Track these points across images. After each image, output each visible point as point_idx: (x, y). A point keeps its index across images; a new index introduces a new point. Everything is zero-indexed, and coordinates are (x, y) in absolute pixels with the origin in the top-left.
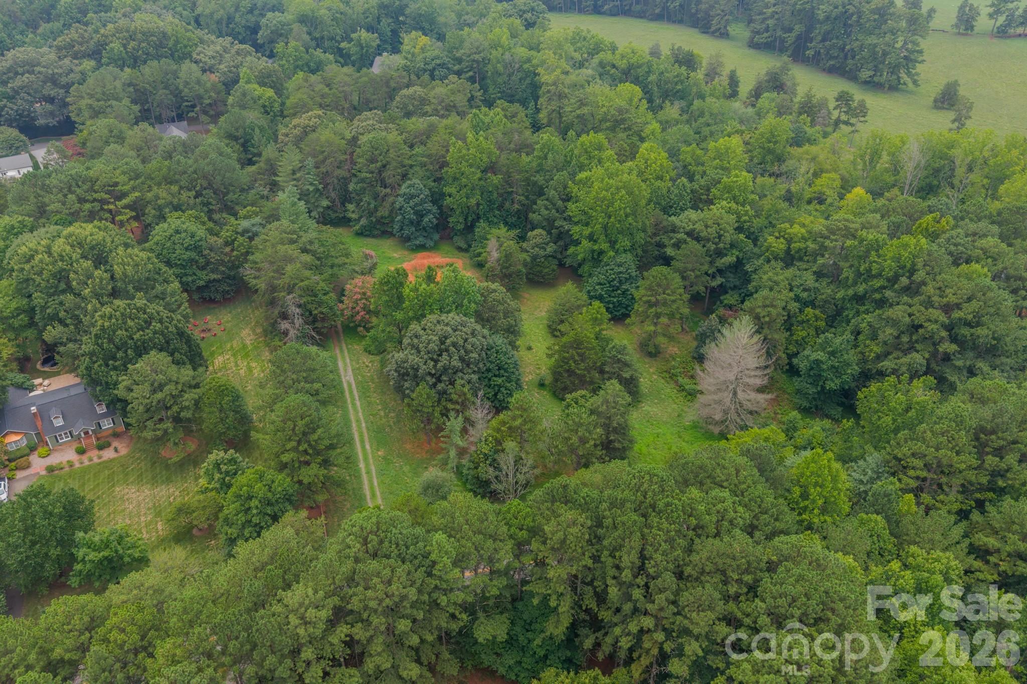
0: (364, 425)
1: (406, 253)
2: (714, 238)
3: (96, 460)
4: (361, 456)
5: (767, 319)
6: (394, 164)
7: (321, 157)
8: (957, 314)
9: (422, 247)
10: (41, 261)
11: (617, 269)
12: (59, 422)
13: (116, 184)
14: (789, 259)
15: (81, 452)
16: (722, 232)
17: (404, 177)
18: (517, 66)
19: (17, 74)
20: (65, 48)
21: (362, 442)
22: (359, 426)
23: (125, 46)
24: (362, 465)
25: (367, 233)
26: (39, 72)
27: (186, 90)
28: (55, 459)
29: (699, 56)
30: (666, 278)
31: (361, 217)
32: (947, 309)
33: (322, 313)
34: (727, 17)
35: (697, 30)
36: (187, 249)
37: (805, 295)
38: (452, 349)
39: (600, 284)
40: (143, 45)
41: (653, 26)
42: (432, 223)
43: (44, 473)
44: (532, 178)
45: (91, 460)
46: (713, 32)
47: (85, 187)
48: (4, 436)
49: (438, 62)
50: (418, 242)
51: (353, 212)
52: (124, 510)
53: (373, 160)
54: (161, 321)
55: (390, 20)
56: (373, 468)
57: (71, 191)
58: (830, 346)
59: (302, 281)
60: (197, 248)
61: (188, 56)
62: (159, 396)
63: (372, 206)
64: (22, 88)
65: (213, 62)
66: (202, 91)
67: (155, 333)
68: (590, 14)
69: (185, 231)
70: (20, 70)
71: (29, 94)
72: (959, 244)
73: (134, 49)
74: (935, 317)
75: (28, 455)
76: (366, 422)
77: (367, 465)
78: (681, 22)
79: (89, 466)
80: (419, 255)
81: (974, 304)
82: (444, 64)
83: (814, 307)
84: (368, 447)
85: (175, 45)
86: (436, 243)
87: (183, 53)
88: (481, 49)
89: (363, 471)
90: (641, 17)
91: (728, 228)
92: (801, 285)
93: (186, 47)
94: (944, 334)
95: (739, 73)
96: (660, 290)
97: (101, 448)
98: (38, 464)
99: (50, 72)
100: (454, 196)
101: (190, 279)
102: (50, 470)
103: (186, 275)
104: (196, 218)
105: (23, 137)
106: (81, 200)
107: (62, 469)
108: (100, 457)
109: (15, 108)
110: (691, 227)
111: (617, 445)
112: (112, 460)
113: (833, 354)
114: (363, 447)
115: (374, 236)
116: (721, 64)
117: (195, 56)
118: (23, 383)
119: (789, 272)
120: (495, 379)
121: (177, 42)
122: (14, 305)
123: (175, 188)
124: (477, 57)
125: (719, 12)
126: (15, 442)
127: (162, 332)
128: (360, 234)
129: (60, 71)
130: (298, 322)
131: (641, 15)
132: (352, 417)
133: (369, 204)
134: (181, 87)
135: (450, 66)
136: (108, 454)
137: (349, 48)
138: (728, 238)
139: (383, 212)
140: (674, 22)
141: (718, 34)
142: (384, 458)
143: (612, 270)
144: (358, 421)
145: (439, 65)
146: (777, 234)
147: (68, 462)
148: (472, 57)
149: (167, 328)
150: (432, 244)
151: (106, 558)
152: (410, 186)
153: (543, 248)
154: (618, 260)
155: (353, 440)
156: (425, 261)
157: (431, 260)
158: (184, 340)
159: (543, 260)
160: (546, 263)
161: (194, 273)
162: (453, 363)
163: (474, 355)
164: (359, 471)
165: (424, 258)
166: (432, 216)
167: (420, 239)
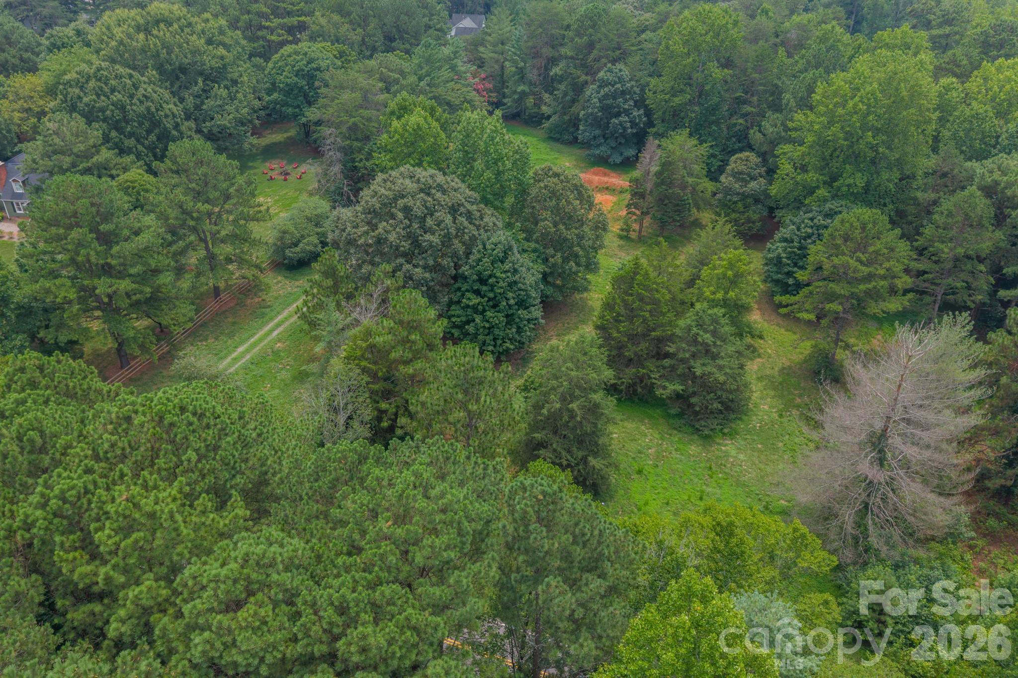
1: (583, 165)
4: (254, 339)
9: (601, 161)
12: (18, 188)
21: (278, 325)
24: (241, 349)
31: (555, 113)
36: (296, 74)
50: (599, 153)
51: (549, 105)
56: (248, 357)
60: (309, 77)
67: (113, 105)
69: (305, 54)
77: (247, 351)
79: (12, 243)
80: (593, 169)
84: (275, 333)
89: (234, 355)
96: (845, 249)
114: (270, 332)
115: (563, 143)
123: (336, 17)
127: (124, 107)
130: (336, 169)
142: (276, 353)
152: (610, 71)
153: (743, 180)
154: (828, 205)
155: (271, 319)
156: (596, 178)
157: (606, 179)
158: (157, 131)
159: (735, 198)
160: (740, 205)
161: (298, 106)
162: (392, 237)
163: (435, 239)
164: (230, 353)
165: (597, 175)
166: (627, 119)
167: (603, 148)
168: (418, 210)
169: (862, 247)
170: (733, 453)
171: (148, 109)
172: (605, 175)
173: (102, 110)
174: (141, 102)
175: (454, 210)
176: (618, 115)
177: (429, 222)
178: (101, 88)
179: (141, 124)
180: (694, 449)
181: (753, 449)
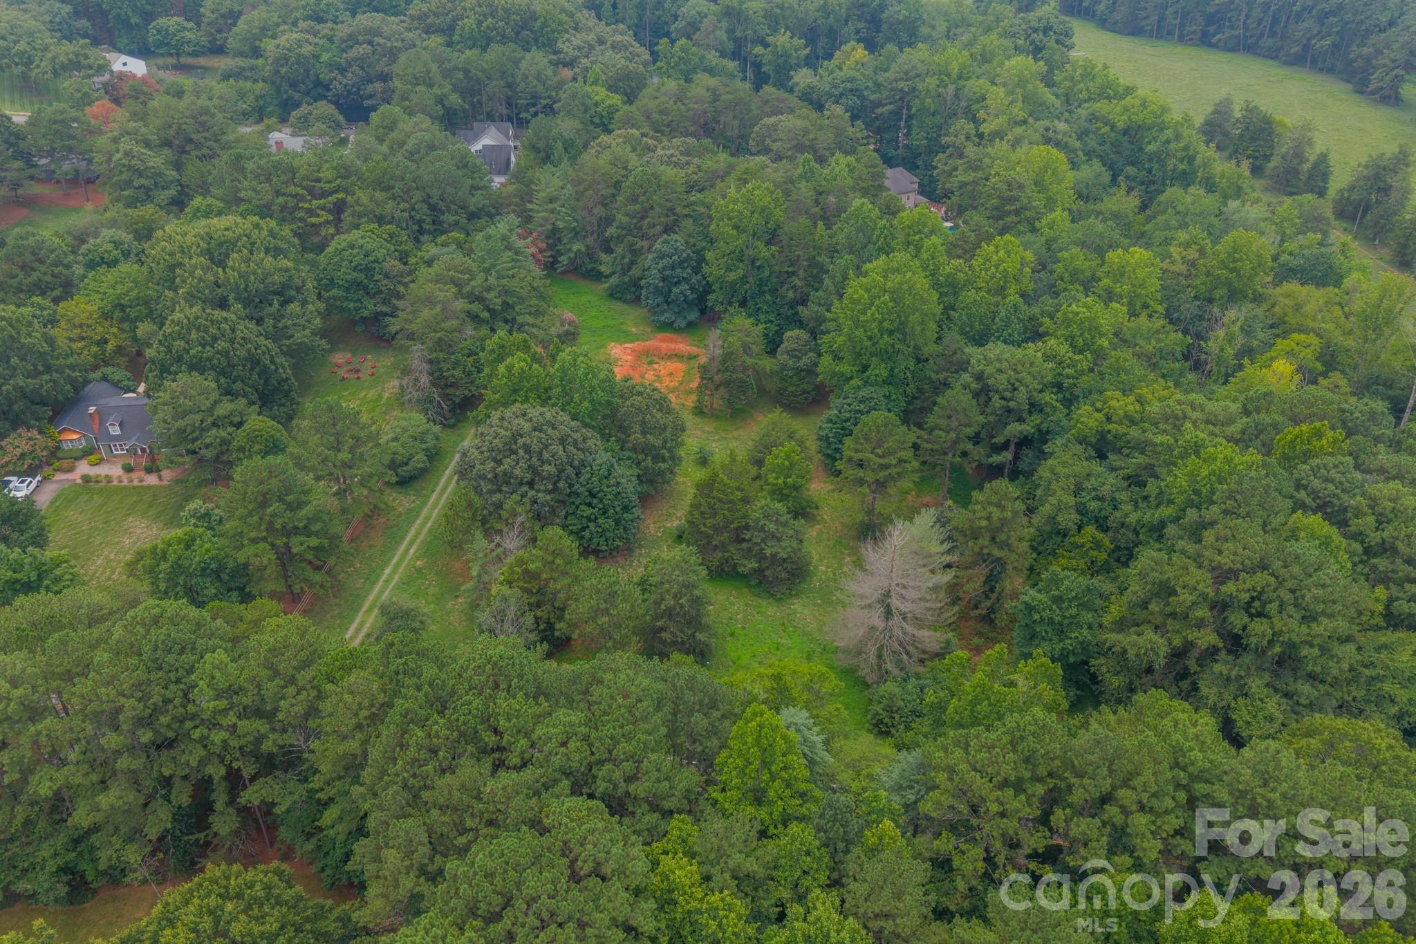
0: (429, 525)
1: (649, 330)
2: (1006, 390)
3: (136, 483)
4: (394, 561)
5: (984, 523)
6: (657, 209)
7: (581, 188)
8: (1230, 587)
9: (667, 326)
10: (163, 249)
11: (855, 406)
12: (115, 431)
13: (319, 180)
14: (1102, 447)
15: (128, 469)
16: (1017, 384)
17: (668, 230)
19: (357, 43)
20: (419, 19)
21: (411, 544)
22: (423, 525)
23: (480, 23)
24: (387, 571)
25: (618, 295)
26: (378, 44)
27: (523, 85)
28: (103, 470)
30: (878, 431)
31: (614, 273)
32: (1223, 575)
33: (453, 376)
35: (1351, 86)
36: (355, 269)
37: (1094, 505)
38: (521, 452)
39: (830, 421)
40: (500, 24)
42: (685, 296)
43: (79, 481)
45: (131, 481)
46: (1373, 93)
47: (283, 177)
48: (59, 433)
49: (849, 85)
50: (662, 319)
51: (607, 265)
52: (117, 543)
53: (634, 199)
54: (232, 341)
55: (861, 25)
56: (397, 578)
57: (268, 180)
58: (1058, 589)
59: (436, 331)
60: (368, 270)
61: (548, 44)
62: (181, 423)
63: (626, 260)
64: (356, 59)
65: (577, 53)
66: (540, 88)
67: (218, 353)
68: (1195, 45)
69: (361, 247)
70: (361, 38)
71: (362, 68)
72: (1332, 481)
73: (488, 28)
74: (1192, 582)
75: (77, 459)
76: (435, 523)
77: (394, 572)
78: (1331, 71)
79: (125, 487)
80: (660, 335)
81: (1261, 579)
82: (857, 90)
84: (412, 551)
85: (542, 29)
86: (691, 325)
87: (548, 39)
89: (384, 577)
90: (1272, 58)
91: (1028, 379)
92: (1095, 489)
93: (553, 31)
94: (1202, 612)
95: (1334, 159)
96: (868, 446)
97: (149, 471)
98: (83, 468)
99: (389, 44)
101: (352, 305)
102: (86, 479)
103: (347, 299)
104: (392, 236)
106: (278, 194)
107: (97, 482)
108: (141, 481)
109: (344, 81)
110: (981, 367)
111: (664, 635)
112: (150, 487)
113: (1058, 600)
114: (407, 550)
115: (625, 301)
116: (1310, 143)
117: (559, 44)
118: (119, 381)
119: (1082, 467)
120: (582, 507)
121: (545, 25)
122: (133, 294)
123: (379, 195)
124: (901, 85)
125: (1387, 61)
126: (71, 441)
127: (227, 353)
128: (613, 295)
129: (399, 44)
130: (425, 380)
131: (1272, 55)
132: (424, 512)
133: (623, 257)
134: (518, 80)
135: (866, 93)
136: (152, 480)
137: (763, 55)
138: (1022, 395)
139: (636, 272)
140: (1321, 70)
141: (1377, 96)
142: (419, 570)
143: (849, 405)
144: (427, 519)
145: (851, 90)
146: (1099, 405)
147: (107, 476)
148: (894, 84)
149: (235, 350)
150: (683, 324)
152: (666, 242)
153: (796, 356)
154: (861, 393)
155: (403, 538)
156: (664, 345)
157: (672, 346)
158: (257, 369)
159: (790, 373)
160: (795, 379)
161: (359, 300)
162: (517, 472)
163: (552, 469)
164: (380, 576)
165: (664, 341)
166: (687, 287)
167: (667, 315)
168: (536, 447)
170: (799, 610)
171: (249, 351)
172: (672, 341)
173: (209, 359)
174: (242, 345)
175: (563, 441)
176: (678, 283)
177: (546, 455)
178: (203, 338)
179: (244, 366)
180: (771, 609)
181: (814, 605)
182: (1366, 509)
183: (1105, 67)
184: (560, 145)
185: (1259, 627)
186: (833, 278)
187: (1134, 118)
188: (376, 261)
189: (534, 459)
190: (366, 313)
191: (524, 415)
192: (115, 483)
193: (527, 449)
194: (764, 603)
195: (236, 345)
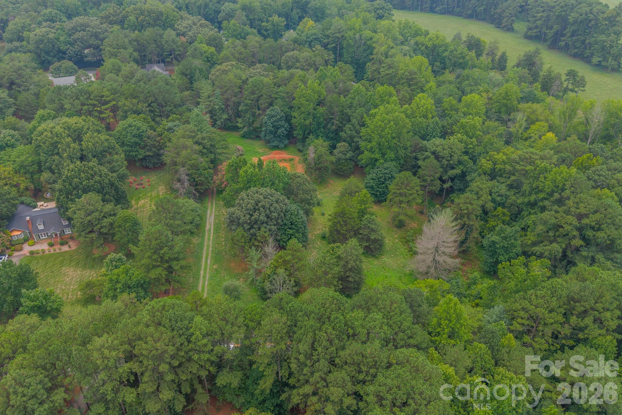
0: (211, 249)
1: (267, 150)
2: (448, 157)
3: (58, 251)
4: (203, 267)
5: (466, 211)
6: (265, 96)
7: (225, 89)
8: (585, 221)
9: (276, 147)
10: (46, 136)
11: (384, 171)
12: (41, 227)
13: (103, 96)
14: (493, 175)
15: (51, 245)
16: (453, 154)
17: (271, 104)
18: (363, 42)
19: (77, 30)
20: (105, 18)
21: (207, 259)
22: (208, 250)
23: (137, 19)
24: (202, 272)
25: (248, 136)
26: (89, 31)
27: (166, 45)
28: (37, 248)
29: (484, 42)
30: (407, 179)
31: (244, 126)
32: (580, 217)
33: (201, 180)
34: (512, 18)
35: (493, 25)
36: (134, 136)
37: (499, 199)
38: (261, 209)
39: (373, 179)
40: (147, 18)
41: (465, 21)
42: (283, 133)
43: (28, 254)
44: (345, 111)
45: (55, 250)
46: (503, 27)
47: (85, 97)
48: (11, 232)
49: (314, 37)
50: (274, 144)
51: (241, 123)
52: (63, 281)
53: (253, 93)
54: (101, 176)
55: (298, 11)
56: (208, 275)
57: (78, 99)
58: (504, 233)
59: (190, 160)
60: (140, 136)
61: (172, 26)
62: (89, 218)
63: (251, 120)
64: (78, 39)
65: (185, 30)
66: (175, 46)
67: (96, 182)
68: (428, 12)
69: (135, 126)
70: (79, 29)
71: (82, 43)
72: (602, 175)
73: (142, 20)
74: (570, 221)
75: (23, 244)
76: (212, 248)
77: (205, 273)
78: (484, 20)
79: (53, 254)
80: (274, 152)
81: (598, 216)
82: (318, 38)
83: (504, 207)
84: (209, 262)
85: (166, 19)
86: (286, 146)
87: (170, 24)
88: (341, 30)
89: (202, 276)
90: (460, 16)
91: (457, 151)
92: (497, 192)
93: (172, 20)
94: (575, 233)
95: (508, 54)
96: (403, 187)
97: (62, 244)
98: (27, 249)
99: (94, 31)
100: (298, 119)
101: (134, 154)
102: (32, 253)
103: (132, 151)
104: (145, 119)
105: (75, 67)
106: (83, 104)
107: (38, 253)
108: (60, 250)
109: (74, 50)
110: (435, 148)
111: (350, 279)
112: (66, 252)
113: (505, 238)
114: (206, 262)
115: (251, 139)
116: (497, 48)
117: (176, 26)
118: (30, 203)
119: (490, 184)
120: (288, 230)
121: (167, 17)
122: (30, 159)
124: (338, 35)
125: (508, 14)
126: (17, 235)
127: (100, 182)
128: (244, 136)
129: (100, 31)
130: (186, 184)
131: (459, 15)
132: (206, 244)
133: (249, 119)
134: (163, 43)
135: (322, 40)
136: (65, 248)
137: (267, 26)
138: (456, 158)
139: (256, 125)
140: (480, 20)
141: (506, 28)
142: (216, 270)
143: (381, 171)
144: (208, 246)
145: (315, 39)
146: (488, 158)
147: (42, 250)
148: (335, 35)
149: (103, 180)
150: (283, 146)
151: (36, 306)
152: (272, 110)
153: (345, 154)
154: (385, 165)
155: (202, 257)
156: (277, 156)
157: (281, 156)
158: (114, 188)
159: (344, 161)
160: (346, 163)
161: (137, 151)
162: (261, 218)
163: (275, 214)
164: (199, 275)
165: (276, 154)
166: (284, 129)
167: (276, 142)
169: (407, 185)
170: (387, 260)
171: (109, 180)
172: (280, 154)
173: (93, 186)
174: (105, 177)
175: (277, 202)
176: (280, 128)
177: (272, 208)
178: (87, 176)
179: (108, 187)
180: (376, 262)
181: (391, 257)
182: (617, 185)
183: (414, 23)
184: (198, 71)
185: (601, 234)
186: (356, 118)
187: (435, 43)
188: (143, 132)
189: (268, 211)
190: (141, 157)
191: (257, 192)
192: (47, 252)
193: (264, 207)
194: (371, 260)
195: (103, 178)
